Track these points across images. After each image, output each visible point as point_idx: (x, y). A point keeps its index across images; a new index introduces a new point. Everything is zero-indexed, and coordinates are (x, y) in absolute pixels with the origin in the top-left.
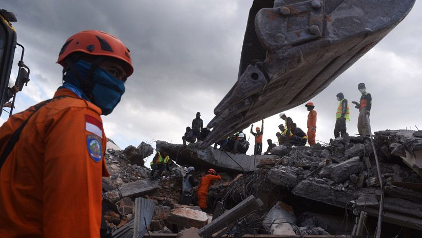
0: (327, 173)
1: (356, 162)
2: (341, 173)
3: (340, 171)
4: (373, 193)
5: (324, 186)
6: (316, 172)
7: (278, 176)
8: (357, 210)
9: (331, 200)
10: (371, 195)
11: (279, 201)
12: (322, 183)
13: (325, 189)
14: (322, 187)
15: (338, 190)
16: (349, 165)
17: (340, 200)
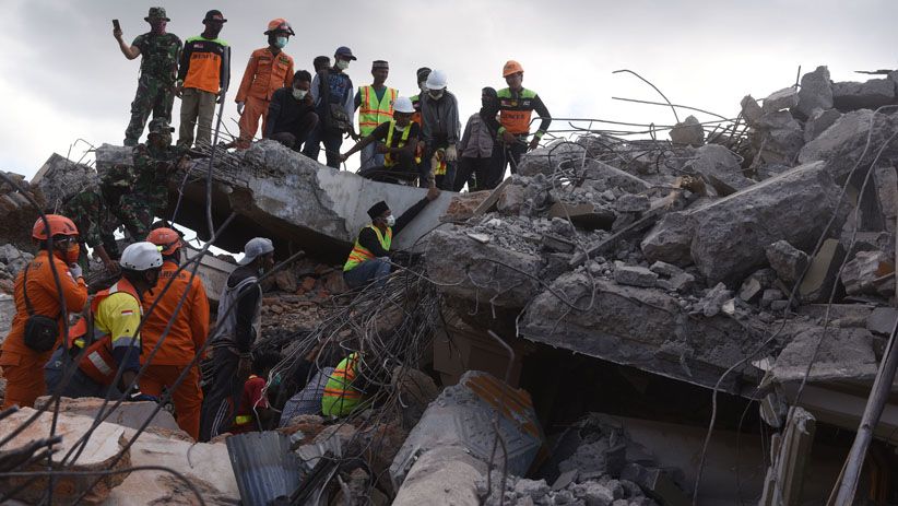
0: (674, 239)
1: (806, 184)
2: (728, 237)
3: (725, 228)
4: (854, 325)
5: (646, 295)
6: (628, 236)
7: (458, 258)
8: (775, 401)
9: (668, 359)
10: (845, 332)
11: (472, 368)
12: (641, 283)
13: (652, 307)
14: (641, 304)
15: (701, 315)
16: (766, 201)
17: (712, 356)
